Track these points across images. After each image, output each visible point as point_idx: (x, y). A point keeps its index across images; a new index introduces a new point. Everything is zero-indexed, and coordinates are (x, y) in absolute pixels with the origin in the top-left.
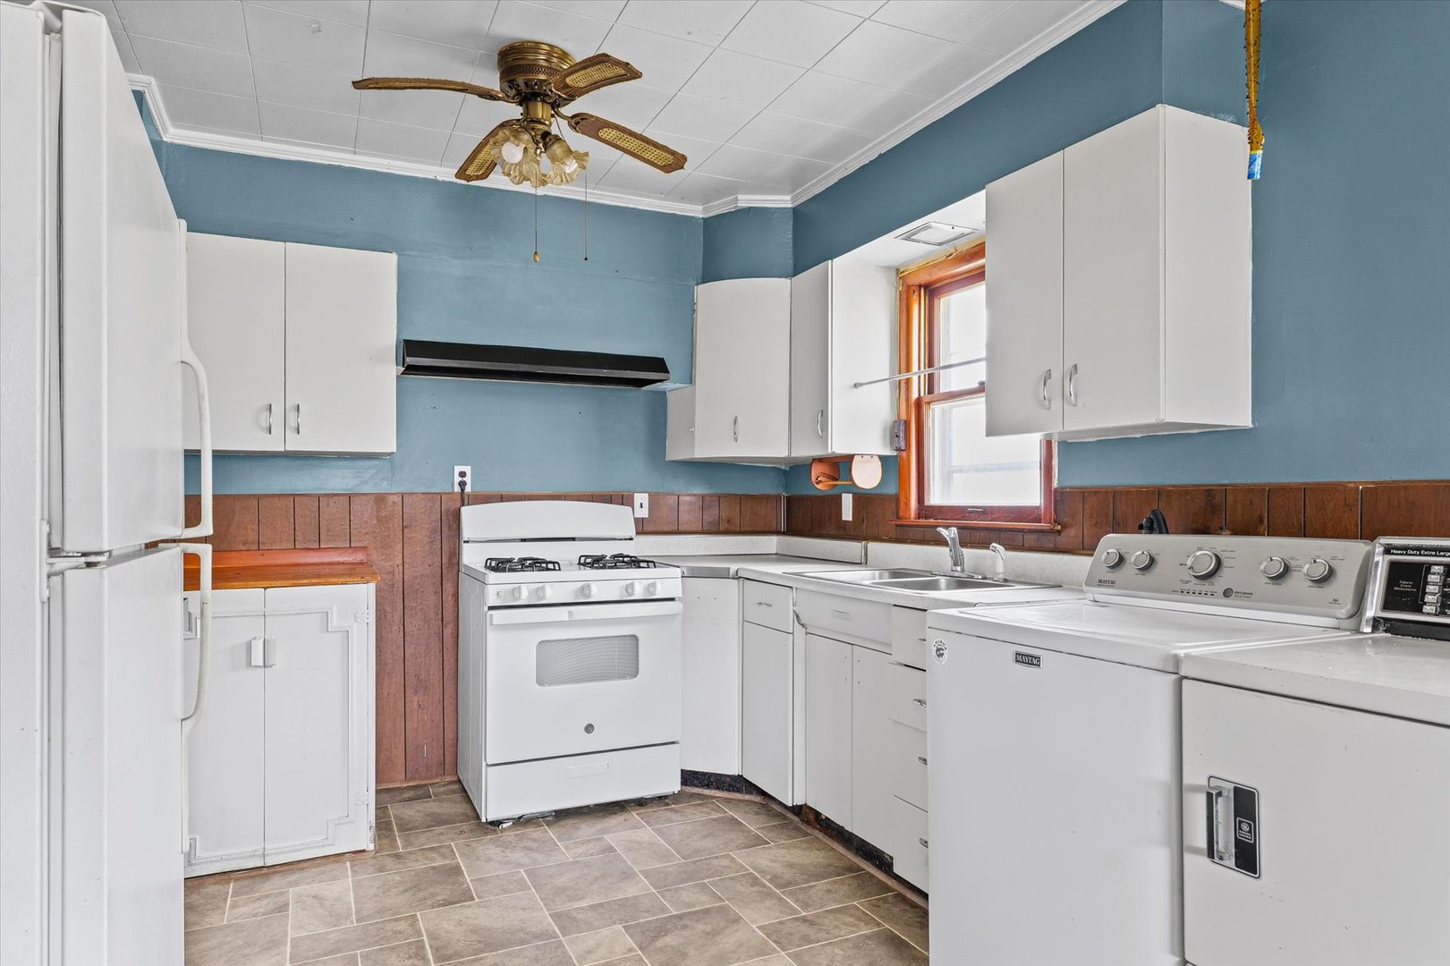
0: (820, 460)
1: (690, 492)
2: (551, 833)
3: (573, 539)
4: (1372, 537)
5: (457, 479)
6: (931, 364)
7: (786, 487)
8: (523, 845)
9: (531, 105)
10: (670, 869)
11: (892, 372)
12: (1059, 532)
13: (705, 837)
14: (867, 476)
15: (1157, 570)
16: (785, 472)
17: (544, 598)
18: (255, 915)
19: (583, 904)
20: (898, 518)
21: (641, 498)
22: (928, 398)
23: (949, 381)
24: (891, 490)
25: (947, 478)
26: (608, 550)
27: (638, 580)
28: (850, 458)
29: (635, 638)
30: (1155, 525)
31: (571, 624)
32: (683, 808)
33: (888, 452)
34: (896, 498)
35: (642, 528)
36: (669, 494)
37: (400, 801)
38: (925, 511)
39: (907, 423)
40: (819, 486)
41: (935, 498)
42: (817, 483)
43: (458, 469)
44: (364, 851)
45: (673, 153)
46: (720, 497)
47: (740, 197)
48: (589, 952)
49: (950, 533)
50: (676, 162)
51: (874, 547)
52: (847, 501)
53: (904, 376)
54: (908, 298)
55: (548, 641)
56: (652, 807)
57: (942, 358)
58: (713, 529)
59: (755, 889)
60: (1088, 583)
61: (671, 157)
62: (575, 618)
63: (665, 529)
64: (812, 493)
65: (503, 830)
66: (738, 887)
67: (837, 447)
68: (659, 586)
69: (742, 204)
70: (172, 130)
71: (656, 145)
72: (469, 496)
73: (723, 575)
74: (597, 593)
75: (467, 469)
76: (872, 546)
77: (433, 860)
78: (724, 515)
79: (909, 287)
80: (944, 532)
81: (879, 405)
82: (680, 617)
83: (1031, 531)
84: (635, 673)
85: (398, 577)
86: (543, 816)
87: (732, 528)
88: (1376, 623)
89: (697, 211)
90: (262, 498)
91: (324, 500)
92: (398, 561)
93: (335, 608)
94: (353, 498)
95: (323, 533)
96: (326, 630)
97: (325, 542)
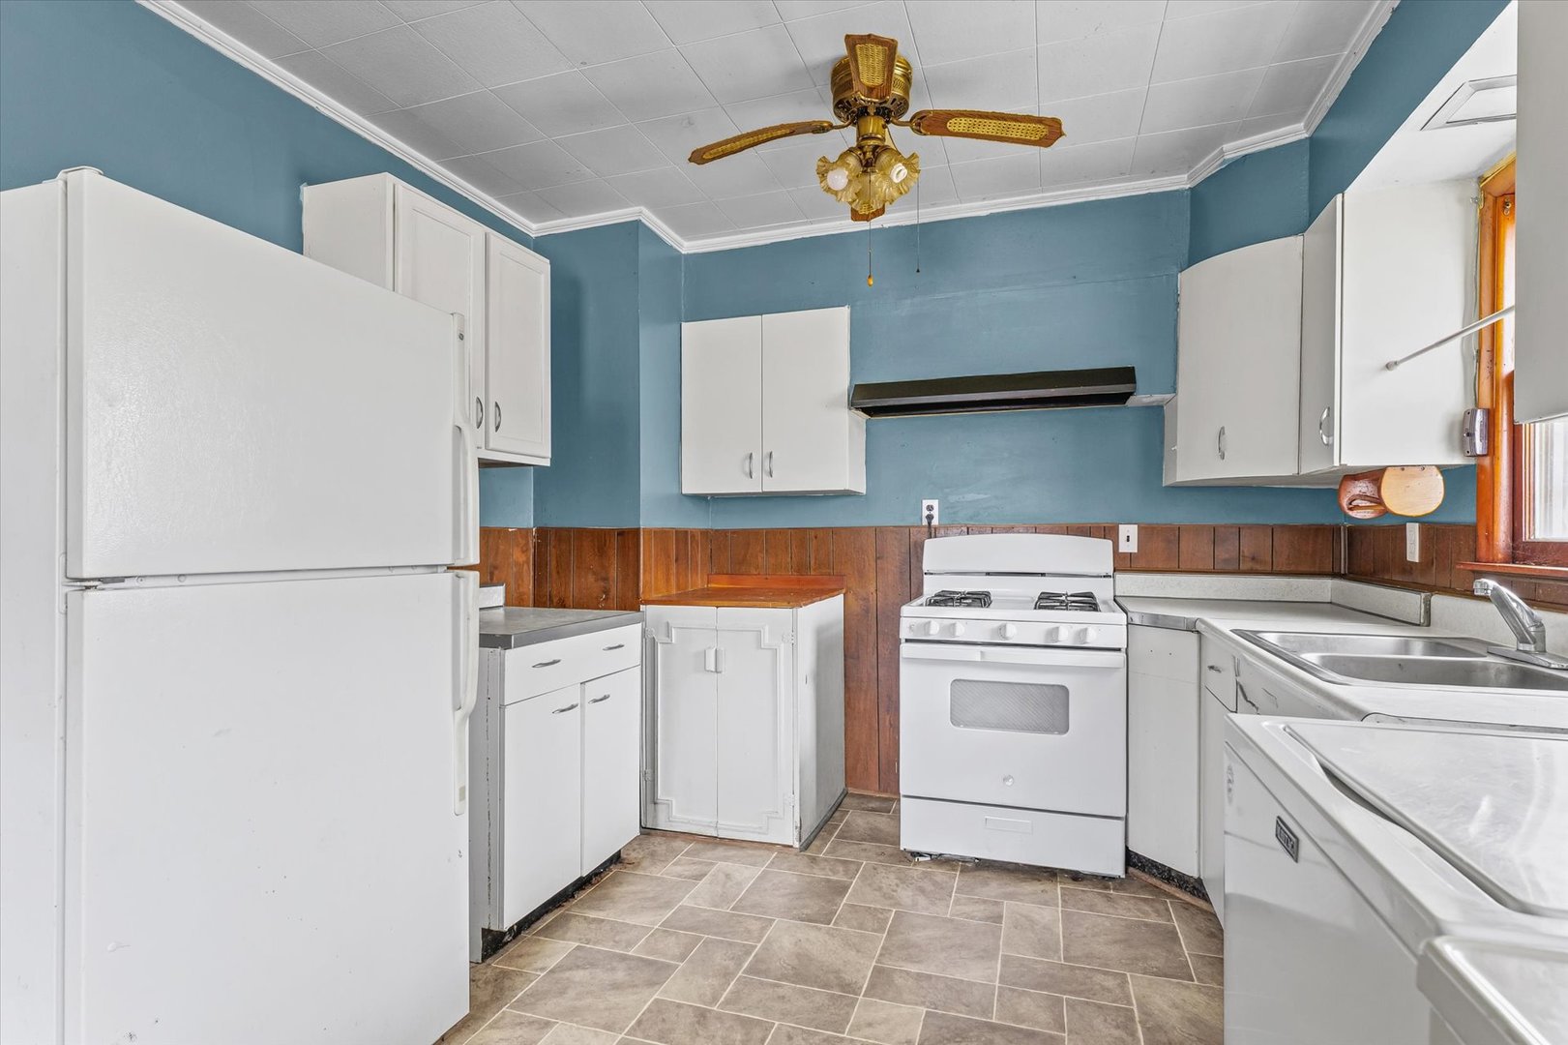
1: (1194, 523)
2: (957, 880)
5: (925, 513)
8: (921, 884)
9: (862, 122)
10: (1038, 966)
13: (1116, 942)
17: (953, 635)
18: (680, 876)
19: (914, 969)
20: (1477, 560)
21: (1128, 530)
24: (1467, 515)
28: (1382, 472)
29: (1064, 689)
31: (984, 665)
32: (1122, 897)
33: (1457, 460)
34: (1473, 529)
35: (1124, 564)
37: (863, 809)
38: (1522, 549)
39: (1491, 412)
40: (1357, 514)
41: (1538, 529)
42: (1350, 509)
43: (926, 503)
44: (791, 847)
45: (1040, 121)
46: (1240, 529)
47: (1225, 147)
48: (870, 1025)
50: (1050, 131)
52: (1411, 536)
54: (1494, 217)
55: (964, 681)
56: (1085, 885)
58: (1230, 568)
59: (1117, 1033)
61: (1042, 127)
62: (989, 659)
63: (1158, 566)
65: (919, 862)
66: (1098, 1022)
67: (1352, 456)
69: (1229, 156)
70: (686, 244)
71: (1015, 118)
72: (935, 528)
75: (935, 503)
76: (1438, 601)
77: (835, 873)
78: (1248, 551)
84: (1066, 730)
85: (873, 603)
86: (964, 860)
87: (1258, 567)
89: (1180, 182)
90: (770, 532)
91: (813, 534)
92: (873, 589)
93: (767, 628)
94: (835, 531)
95: (812, 562)
96: (759, 646)
97: (814, 570)
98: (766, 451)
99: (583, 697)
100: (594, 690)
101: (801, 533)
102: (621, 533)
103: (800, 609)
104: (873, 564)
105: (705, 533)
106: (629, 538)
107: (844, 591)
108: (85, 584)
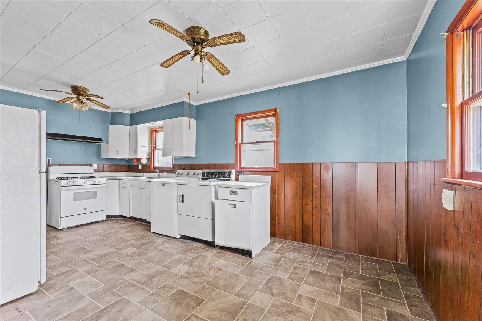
0: (135, 159)
1: (106, 164)
3: (78, 173)
4: (201, 170)
6: (156, 145)
7: (128, 164)
11: (149, 145)
12: (174, 170)
14: (144, 162)
15: (183, 174)
16: (128, 160)
20: (150, 169)
21: (94, 165)
22: (155, 149)
23: (158, 147)
24: (148, 164)
25: (158, 162)
26: (88, 175)
27: (97, 181)
28: (141, 159)
30: (184, 169)
33: (148, 158)
34: (149, 165)
35: (95, 171)
36: (102, 164)
38: (154, 168)
39: (151, 153)
40: (135, 163)
41: (156, 165)
46: (113, 165)
49: (157, 171)
51: (145, 174)
52: (140, 166)
53: (151, 146)
55: (76, 192)
57: (157, 144)
58: (112, 171)
60: (175, 177)
62: (82, 188)
63: (100, 171)
64: (133, 164)
67: (138, 156)
68: (101, 181)
72: (51, 165)
73: (116, 179)
74: (87, 183)
75: (50, 159)
78: (114, 169)
79: (152, 131)
80: (156, 171)
81: (146, 150)
82: (106, 187)
83: (170, 170)
84: (96, 198)
87: (116, 171)
88: (201, 178)
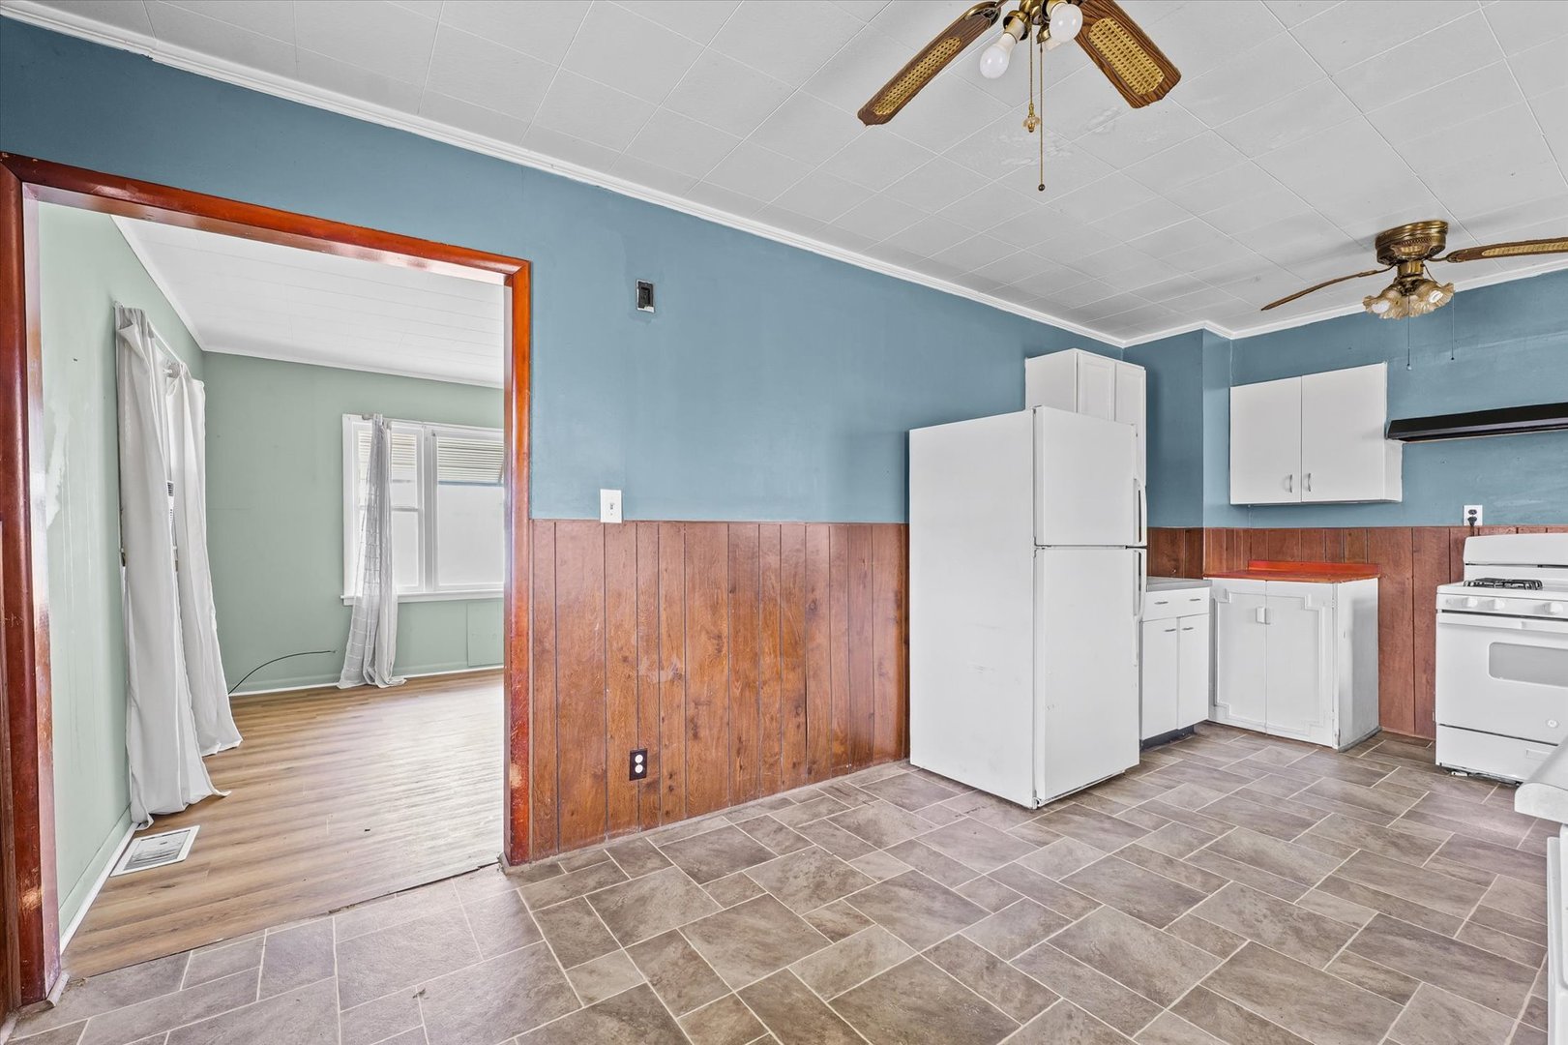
5: (1467, 516)
9: (1402, 266)
43: (1467, 508)
90: (1303, 530)
91: (1347, 532)
92: (1409, 575)
93: (1310, 596)
94: (1368, 530)
95: (1346, 553)
96: (1303, 607)
97: (1348, 559)
98: (1305, 472)
99: (1178, 625)
100: (1185, 623)
101: (1336, 533)
102: (1188, 531)
103: (1339, 585)
104: (1409, 555)
105: (1246, 531)
106: (1195, 535)
107: (1379, 576)
108: (1043, 547)
